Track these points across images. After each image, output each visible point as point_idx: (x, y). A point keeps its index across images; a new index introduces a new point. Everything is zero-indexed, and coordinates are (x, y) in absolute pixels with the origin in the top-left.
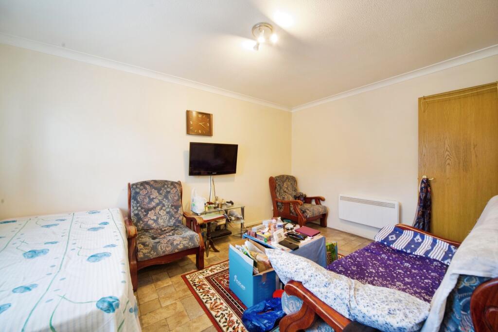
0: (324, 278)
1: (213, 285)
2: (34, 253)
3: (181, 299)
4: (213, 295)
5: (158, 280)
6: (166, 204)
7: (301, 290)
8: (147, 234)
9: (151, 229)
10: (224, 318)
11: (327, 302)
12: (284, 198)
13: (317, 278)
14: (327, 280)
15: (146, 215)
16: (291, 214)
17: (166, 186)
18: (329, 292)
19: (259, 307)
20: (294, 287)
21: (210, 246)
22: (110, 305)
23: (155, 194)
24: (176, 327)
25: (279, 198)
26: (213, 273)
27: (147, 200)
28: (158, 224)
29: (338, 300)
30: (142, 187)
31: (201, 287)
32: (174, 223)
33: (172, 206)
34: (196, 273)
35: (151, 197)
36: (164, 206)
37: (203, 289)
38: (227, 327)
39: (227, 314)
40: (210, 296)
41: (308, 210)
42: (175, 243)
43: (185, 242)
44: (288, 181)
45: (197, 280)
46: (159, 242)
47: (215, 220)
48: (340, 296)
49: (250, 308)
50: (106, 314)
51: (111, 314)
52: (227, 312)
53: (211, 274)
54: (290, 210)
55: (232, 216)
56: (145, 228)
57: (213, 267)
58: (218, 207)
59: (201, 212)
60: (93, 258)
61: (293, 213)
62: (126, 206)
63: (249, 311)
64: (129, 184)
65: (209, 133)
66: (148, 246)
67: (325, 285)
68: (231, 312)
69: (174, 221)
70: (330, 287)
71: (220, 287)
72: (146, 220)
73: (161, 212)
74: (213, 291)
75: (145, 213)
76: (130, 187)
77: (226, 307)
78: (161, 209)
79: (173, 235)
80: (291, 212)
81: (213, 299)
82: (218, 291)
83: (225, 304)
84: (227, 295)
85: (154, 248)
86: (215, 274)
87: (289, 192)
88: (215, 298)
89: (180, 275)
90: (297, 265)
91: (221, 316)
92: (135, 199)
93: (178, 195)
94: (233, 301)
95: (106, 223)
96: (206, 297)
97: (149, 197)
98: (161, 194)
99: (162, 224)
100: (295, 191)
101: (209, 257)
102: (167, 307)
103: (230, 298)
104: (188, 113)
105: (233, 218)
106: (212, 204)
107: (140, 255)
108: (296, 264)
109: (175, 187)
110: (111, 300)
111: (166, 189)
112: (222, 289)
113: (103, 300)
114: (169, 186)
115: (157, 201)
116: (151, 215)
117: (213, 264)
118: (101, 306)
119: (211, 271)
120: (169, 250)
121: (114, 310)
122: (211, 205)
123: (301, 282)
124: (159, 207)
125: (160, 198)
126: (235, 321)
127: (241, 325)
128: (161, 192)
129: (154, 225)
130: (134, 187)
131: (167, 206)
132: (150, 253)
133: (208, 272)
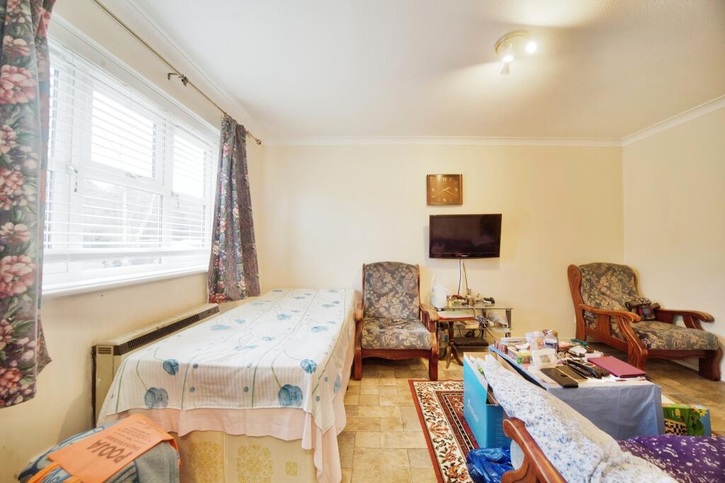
0: (561, 428)
1: (442, 404)
2: (283, 317)
3: (402, 405)
4: (439, 415)
5: (383, 376)
6: (399, 291)
7: (521, 433)
8: (377, 322)
9: (382, 318)
10: (444, 447)
11: (556, 464)
12: (599, 305)
13: (548, 423)
14: (565, 432)
15: (378, 301)
16: (614, 336)
17: (400, 270)
18: (563, 450)
19: (493, 454)
20: (513, 425)
21: (452, 355)
22: (310, 367)
23: (388, 278)
24: (388, 430)
25: (589, 304)
26: (448, 390)
27: (380, 284)
28: (390, 314)
29: (574, 468)
30: (375, 269)
31: (427, 400)
32: (408, 316)
33: (407, 294)
34: (427, 383)
35: (384, 281)
36: (397, 293)
37: (429, 404)
38: (444, 459)
39: (449, 444)
40: (434, 415)
41: (654, 333)
42: (401, 337)
43: (411, 339)
44: (612, 275)
45: (425, 391)
46: (384, 332)
47: (462, 320)
48: (578, 462)
49: (482, 449)
50: (305, 373)
51: (309, 374)
52: (451, 442)
53: (444, 389)
54: (611, 329)
55: (492, 320)
56: (376, 315)
57: (450, 383)
58: (468, 303)
59: (443, 307)
60: (315, 329)
61: (617, 335)
62: (360, 288)
63: (478, 453)
64: (364, 265)
65: (458, 201)
66: (372, 333)
67: (560, 440)
68: (456, 445)
69: (408, 313)
70: (567, 444)
71: (451, 409)
72: (377, 306)
73: (394, 300)
74: (440, 410)
75: (377, 299)
76: (365, 268)
77: (450, 435)
78: (394, 296)
79: (403, 328)
80: (612, 332)
81: (437, 420)
82: (447, 413)
83: (450, 432)
84: (458, 422)
85: (378, 338)
86: (450, 392)
87: (612, 295)
88: (440, 419)
89: (407, 380)
90: (524, 396)
91: (441, 443)
92: (369, 282)
93: (414, 281)
94: (463, 432)
95: (337, 302)
96: (430, 414)
97: (382, 281)
98: (394, 278)
99: (394, 314)
100: (629, 294)
101: (449, 369)
102: (384, 407)
103: (460, 427)
104: (429, 178)
105: (491, 324)
106: (461, 298)
107: (364, 342)
108: (523, 394)
109: (411, 271)
110: (311, 363)
111: (400, 273)
112: (453, 413)
113: (306, 361)
114: (404, 269)
115: (390, 286)
116: (383, 301)
117: (451, 378)
118: (303, 365)
119: (446, 386)
120: (393, 344)
121: (311, 372)
122: (460, 300)
123: (524, 423)
124: (391, 294)
125: (393, 283)
126: (457, 457)
127: (464, 466)
128: (395, 276)
129: (385, 314)
130: (368, 268)
131: (400, 294)
132: (373, 341)
133: (442, 386)
